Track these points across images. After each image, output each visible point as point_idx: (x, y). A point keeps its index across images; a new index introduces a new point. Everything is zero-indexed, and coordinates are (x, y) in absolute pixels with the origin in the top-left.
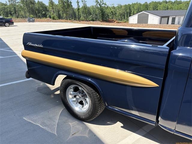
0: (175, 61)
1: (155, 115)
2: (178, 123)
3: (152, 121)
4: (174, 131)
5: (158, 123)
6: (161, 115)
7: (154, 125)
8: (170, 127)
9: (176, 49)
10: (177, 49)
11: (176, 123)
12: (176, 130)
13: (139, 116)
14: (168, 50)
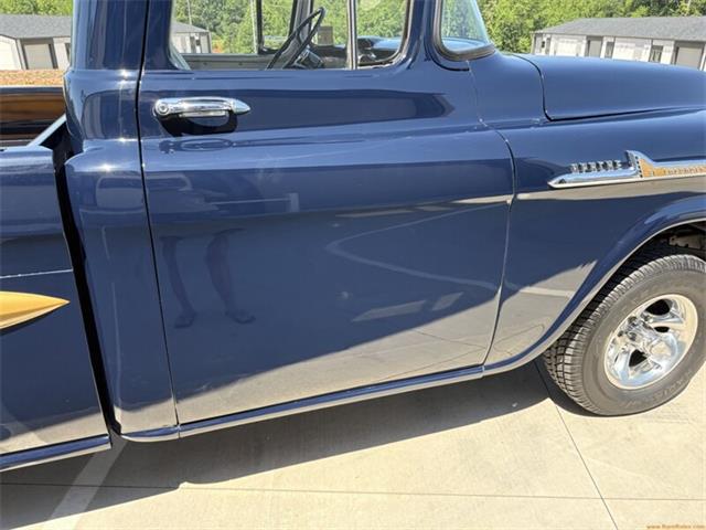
0: (94, 196)
1: (97, 411)
2: (179, 398)
3: (93, 440)
4: (175, 432)
5: (119, 434)
6: (120, 400)
7: (108, 447)
8: (160, 425)
9: (82, 151)
10: (85, 150)
11: (172, 401)
12: (181, 422)
13: (46, 444)
14: (49, 159)
